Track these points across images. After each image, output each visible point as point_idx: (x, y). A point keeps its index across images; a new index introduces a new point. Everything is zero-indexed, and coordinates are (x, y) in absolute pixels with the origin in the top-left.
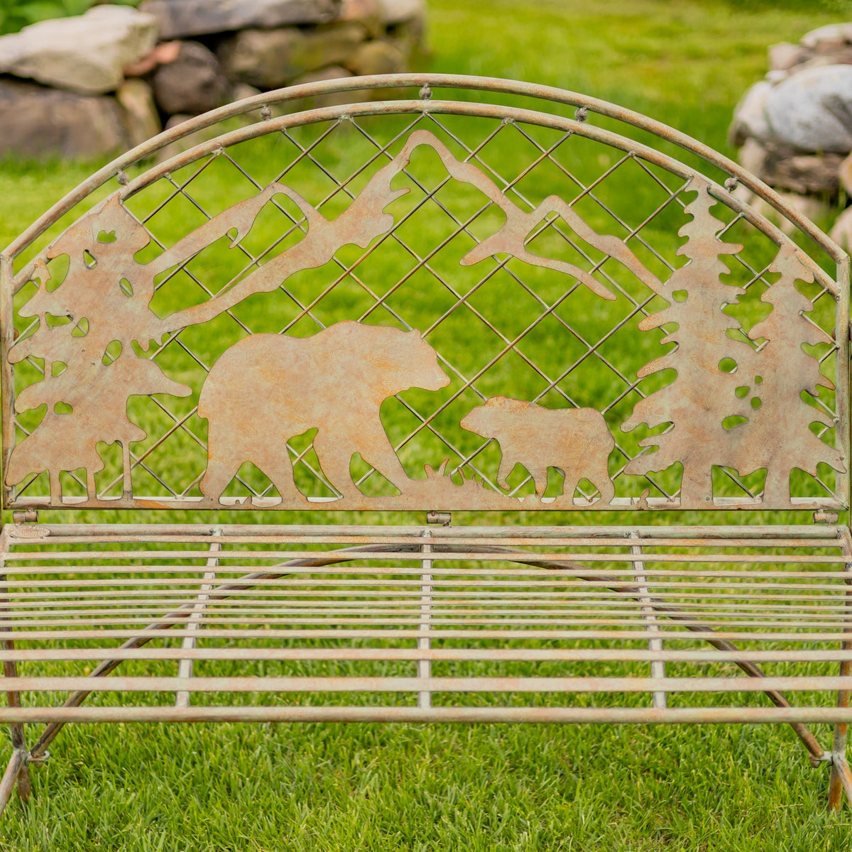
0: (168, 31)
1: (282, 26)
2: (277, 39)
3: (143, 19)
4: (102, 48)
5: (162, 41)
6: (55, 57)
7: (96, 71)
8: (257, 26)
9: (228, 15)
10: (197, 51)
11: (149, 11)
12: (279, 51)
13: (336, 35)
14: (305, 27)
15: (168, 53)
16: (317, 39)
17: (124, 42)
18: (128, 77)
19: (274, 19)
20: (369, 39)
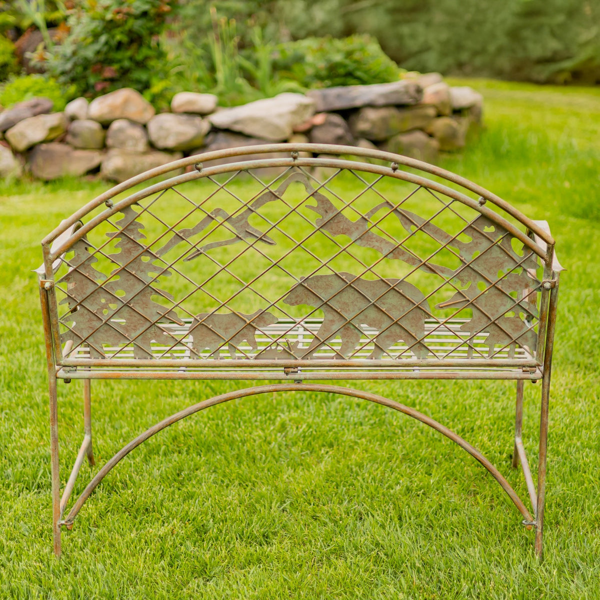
0: (321, 107)
1: (387, 106)
2: (383, 113)
3: (306, 100)
4: (280, 116)
5: (317, 112)
6: (254, 120)
7: (277, 128)
8: (371, 106)
9: (354, 99)
10: (337, 119)
11: (312, 96)
12: (384, 120)
13: (419, 112)
14: (400, 106)
15: (319, 119)
16: (407, 114)
17: (294, 113)
18: (295, 133)
19: (381, 101)
20: (439, 115)
